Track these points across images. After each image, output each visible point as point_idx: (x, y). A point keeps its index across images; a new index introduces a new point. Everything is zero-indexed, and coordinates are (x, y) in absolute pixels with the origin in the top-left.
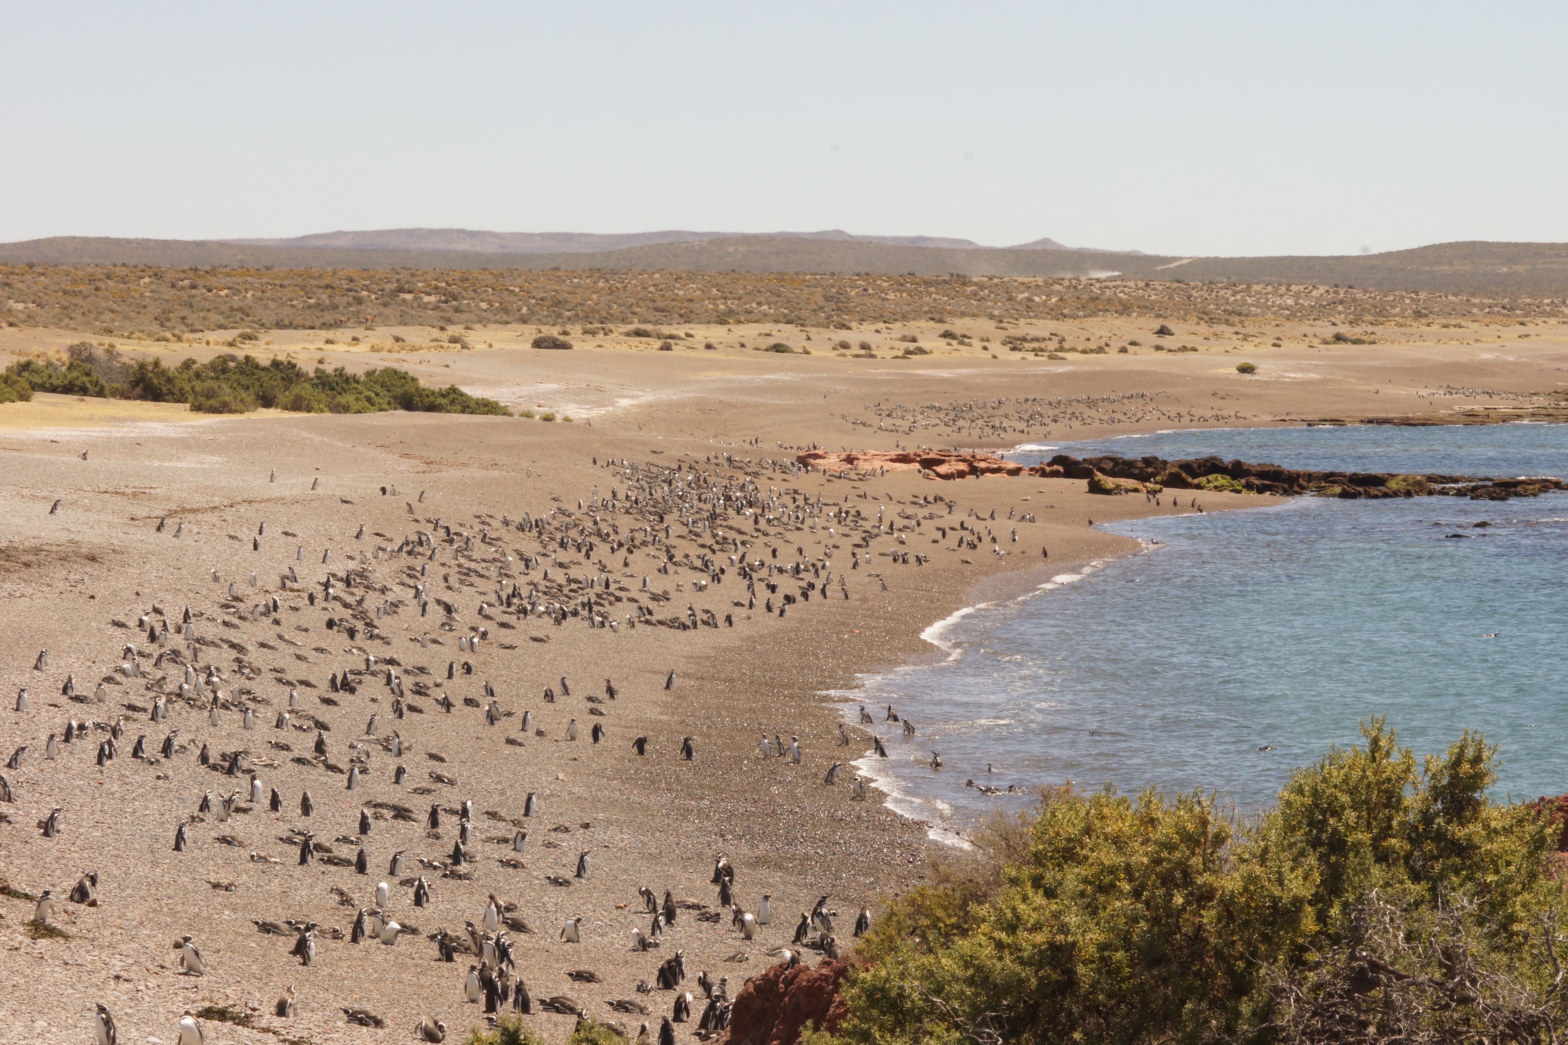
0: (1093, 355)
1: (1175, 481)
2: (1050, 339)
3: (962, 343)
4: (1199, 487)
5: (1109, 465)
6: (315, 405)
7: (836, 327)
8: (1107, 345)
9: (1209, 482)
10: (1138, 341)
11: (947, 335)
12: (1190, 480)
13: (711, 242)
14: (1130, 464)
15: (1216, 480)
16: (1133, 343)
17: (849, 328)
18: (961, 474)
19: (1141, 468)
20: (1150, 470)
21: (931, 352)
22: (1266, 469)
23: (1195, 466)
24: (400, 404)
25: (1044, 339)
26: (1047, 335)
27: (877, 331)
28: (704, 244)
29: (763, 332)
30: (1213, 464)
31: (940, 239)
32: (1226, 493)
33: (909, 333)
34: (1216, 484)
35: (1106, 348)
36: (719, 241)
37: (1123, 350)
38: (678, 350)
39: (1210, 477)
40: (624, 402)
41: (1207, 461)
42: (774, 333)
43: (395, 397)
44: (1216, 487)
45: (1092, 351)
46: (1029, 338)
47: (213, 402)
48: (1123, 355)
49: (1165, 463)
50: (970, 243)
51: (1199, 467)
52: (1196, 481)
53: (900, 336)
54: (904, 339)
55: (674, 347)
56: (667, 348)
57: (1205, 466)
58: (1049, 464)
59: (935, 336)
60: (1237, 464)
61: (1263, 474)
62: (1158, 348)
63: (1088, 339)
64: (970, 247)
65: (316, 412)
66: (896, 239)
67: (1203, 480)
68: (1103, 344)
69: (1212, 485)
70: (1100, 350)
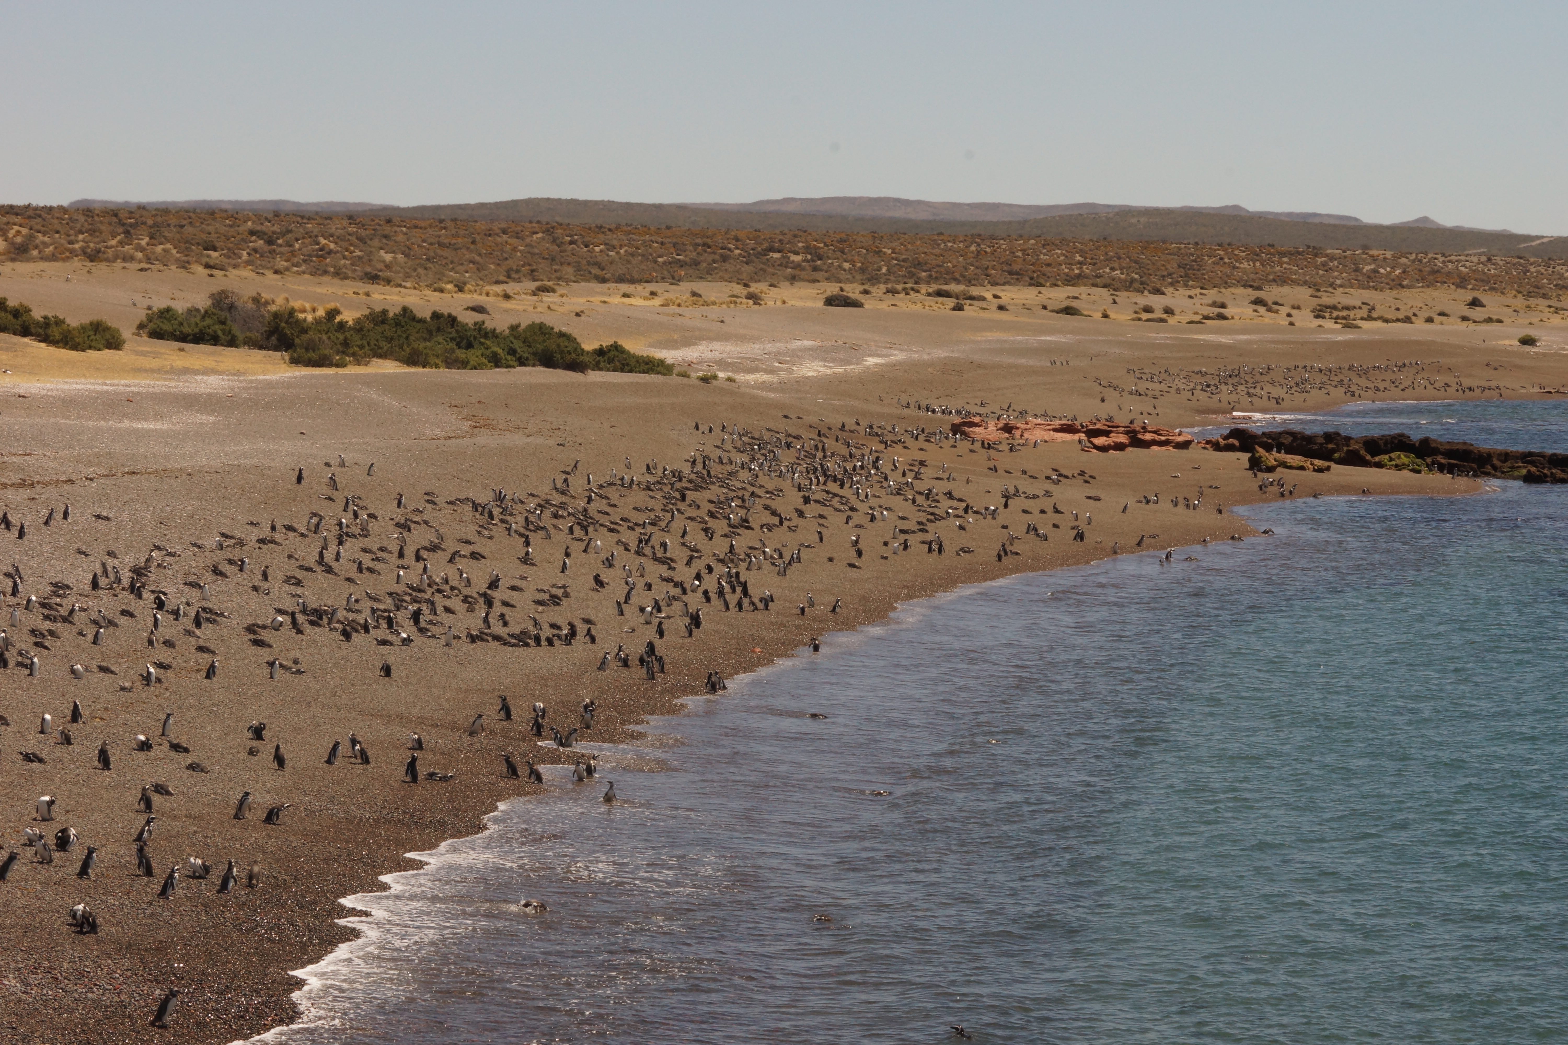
0: (1399, 324)
1: (1353, 459)
2: (1360, 308)
3: (1269, 310)
4: (1379, 465)
5: (1287, 440)
6: (433, 360)
7: (1150, 293)
8: (1415, 315)
9: (1391, 460)
10: (1446, 311)
11: (1258, 302)
12: (1368, 457)
13: (1117, 214)
14: (1310, 439)
15: (1399, 457)
16: (1442, 314)
17: (1163, 294)
18: (1120, 447)
19: (1321, 444)
20: (1330, 446)
21: (1233, 318)
22: (1455, 448)
23: (1381, 442)
24: (540, 361)
25: (1355, 308)
26: (1358, 303)
27: (1190, 297)
28: (1111, 215)
29: (1071, 295)
30: (1400, 441)
31: (1329, 216)
32: (1406, 473)
33: (1219, 299)
34: (1398, 462)
35: (1414, 318)
36: (1126, 212)
37: (1430, 320)
38: (971, 311)
39: (1393, 455)
40: (871, 361)
41: (1393, 437)
42: (1084, 296)
43: (534, 354)
44: (1396, 466)
45: (1398, 320)
46: (1340, 306)
47: (311, 355)
48: (1429, 326)
49: (1348, 439)
50: (1356, 219)
51: (1386, 443)
52: (1377, 459)
53: (1210, 302)
54: (1214, 304)
55: (966, 307)
56: (959, 308)
57: (1392, 442)
58: (1226, 438)
59: (1246, 303)
60: (1425, 441)
61: (1451, 453)
62: (1464, 319)
63: (1398, 309)
64: (1353, 223)
65: (431, 367)
66: (1290, 214)
67: (1385, 458)
68: (1410, 315)
69: (1393, 463)
70: (1407, 320)
